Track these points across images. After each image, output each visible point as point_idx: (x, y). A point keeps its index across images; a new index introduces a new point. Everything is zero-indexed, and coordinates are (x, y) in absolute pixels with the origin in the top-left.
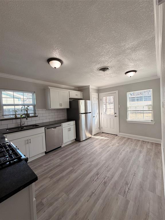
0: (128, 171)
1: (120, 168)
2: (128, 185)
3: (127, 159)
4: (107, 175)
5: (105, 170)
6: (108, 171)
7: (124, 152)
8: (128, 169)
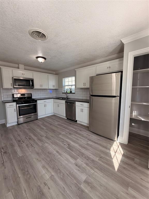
0: (13, 160)
1: (22, 155)
2: (4, 153)
3: (28, 171)
4: (24, 144)
5: (29, 143)
6: (27, 145)
7: (48, 177)
8: (14, 161)
